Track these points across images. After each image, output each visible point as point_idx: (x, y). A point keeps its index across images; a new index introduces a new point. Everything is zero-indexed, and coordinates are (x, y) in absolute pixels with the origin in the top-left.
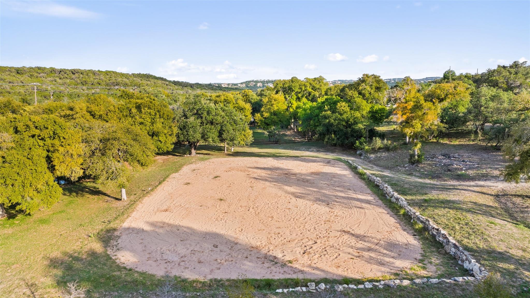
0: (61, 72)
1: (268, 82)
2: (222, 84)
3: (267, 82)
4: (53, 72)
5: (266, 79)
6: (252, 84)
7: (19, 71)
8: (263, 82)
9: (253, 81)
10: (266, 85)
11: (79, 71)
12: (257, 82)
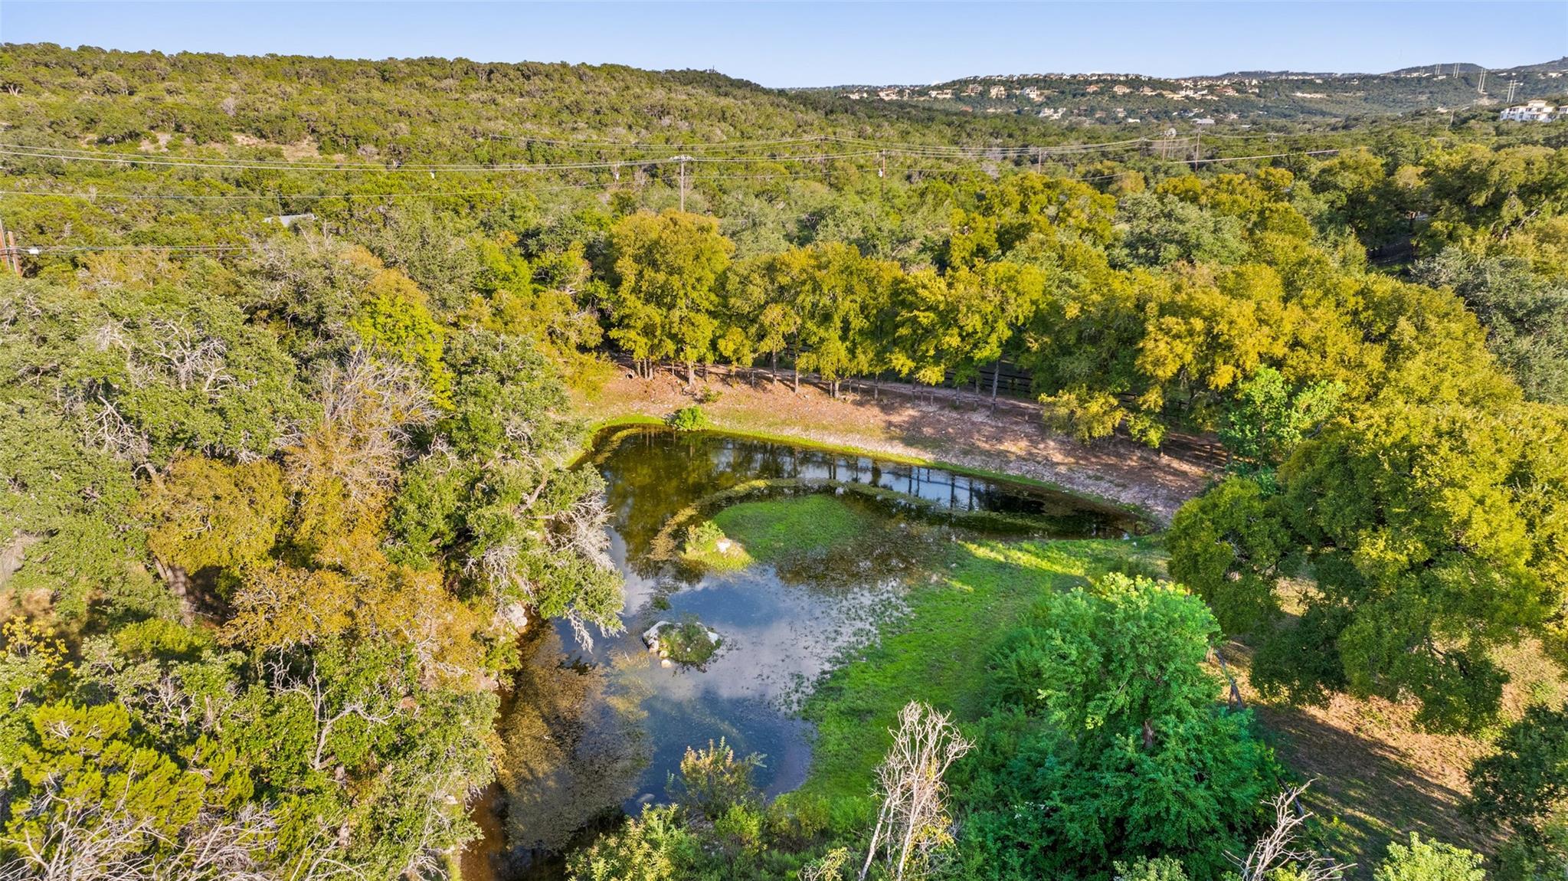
0: (491, 72)
1: (1025, 82)
2: (882, 89)
3: (1019, 81)
4: (472, 74)
5: (1017, 73)
6: (972, 91)
7: (386, 72)
8: (1008, 83)
9: (975, 80)
10: (1018, 92)
11: (541, 68)
12: (988, 83)
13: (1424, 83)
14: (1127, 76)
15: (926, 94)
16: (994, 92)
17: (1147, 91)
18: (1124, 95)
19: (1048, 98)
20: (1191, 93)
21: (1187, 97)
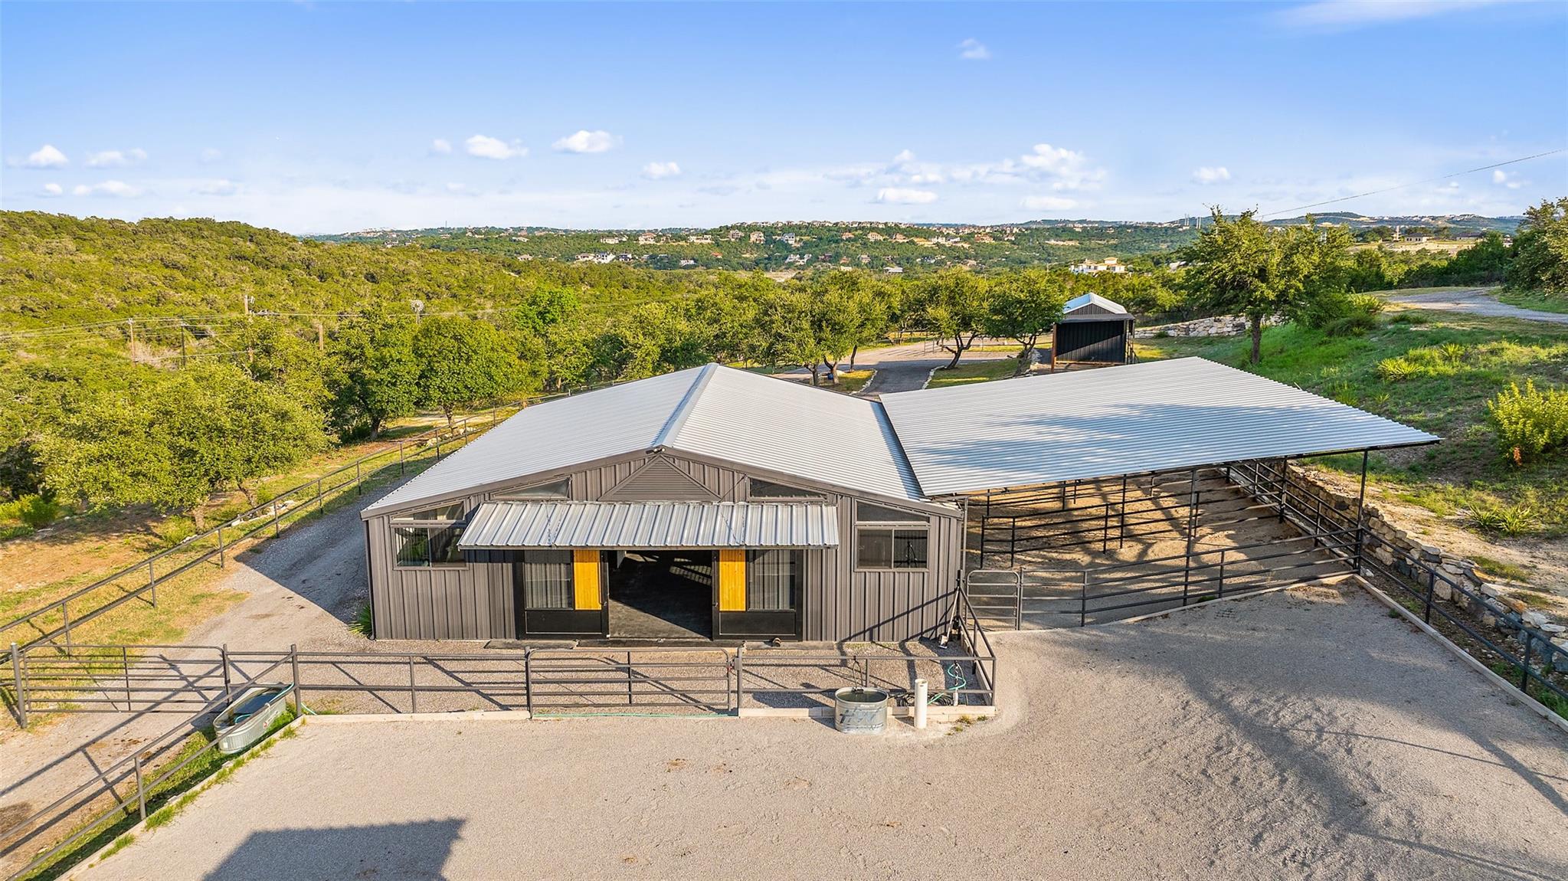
13: (1170, 232)
14: (886, 224)
15: (685, 239)
16: (754, 237)
17: (900, 238)
18: (876, 242)
19: (805, 243)
20: (942, 241)
21: (937, 244)
